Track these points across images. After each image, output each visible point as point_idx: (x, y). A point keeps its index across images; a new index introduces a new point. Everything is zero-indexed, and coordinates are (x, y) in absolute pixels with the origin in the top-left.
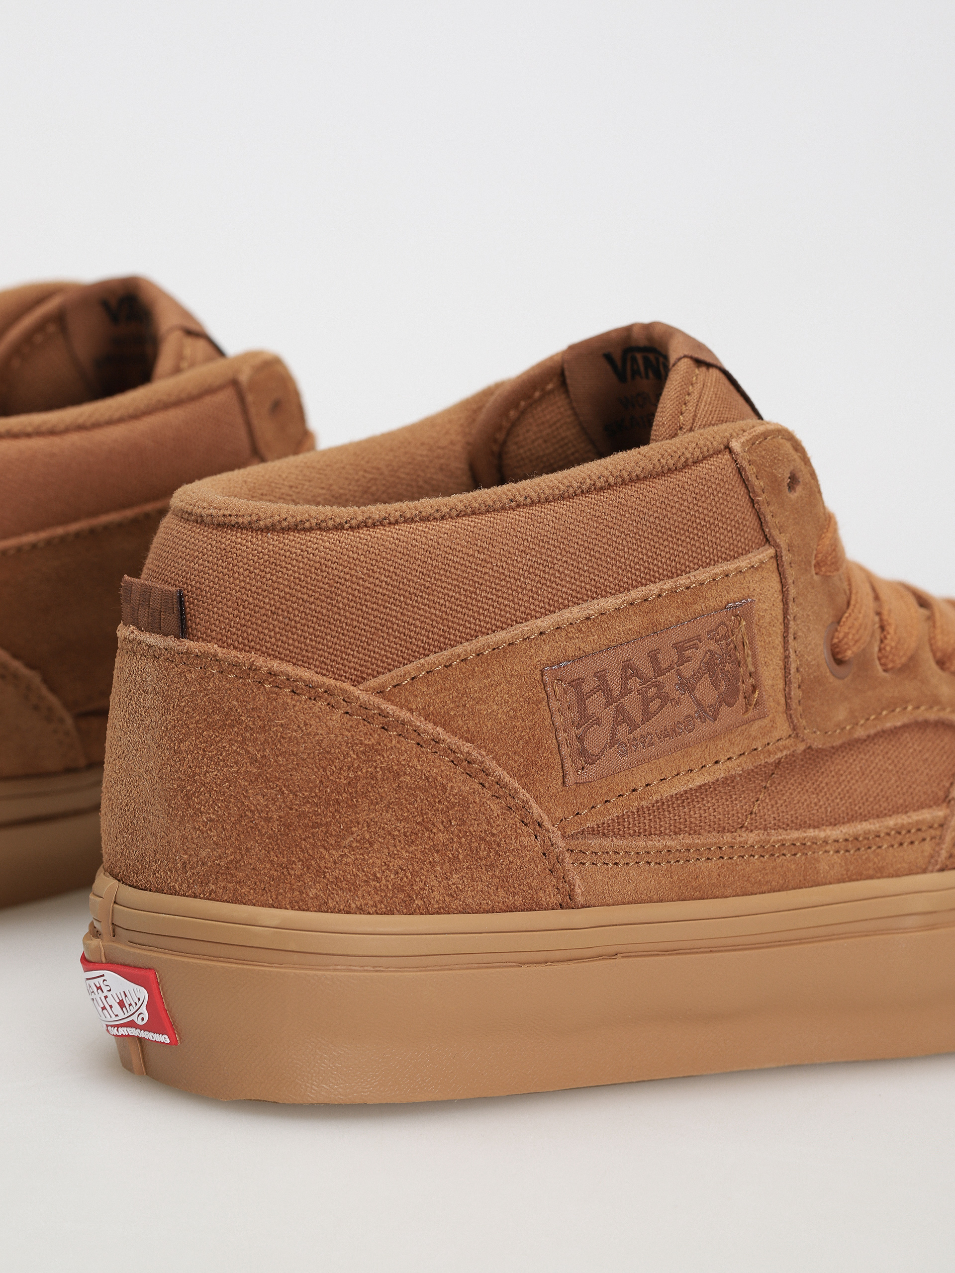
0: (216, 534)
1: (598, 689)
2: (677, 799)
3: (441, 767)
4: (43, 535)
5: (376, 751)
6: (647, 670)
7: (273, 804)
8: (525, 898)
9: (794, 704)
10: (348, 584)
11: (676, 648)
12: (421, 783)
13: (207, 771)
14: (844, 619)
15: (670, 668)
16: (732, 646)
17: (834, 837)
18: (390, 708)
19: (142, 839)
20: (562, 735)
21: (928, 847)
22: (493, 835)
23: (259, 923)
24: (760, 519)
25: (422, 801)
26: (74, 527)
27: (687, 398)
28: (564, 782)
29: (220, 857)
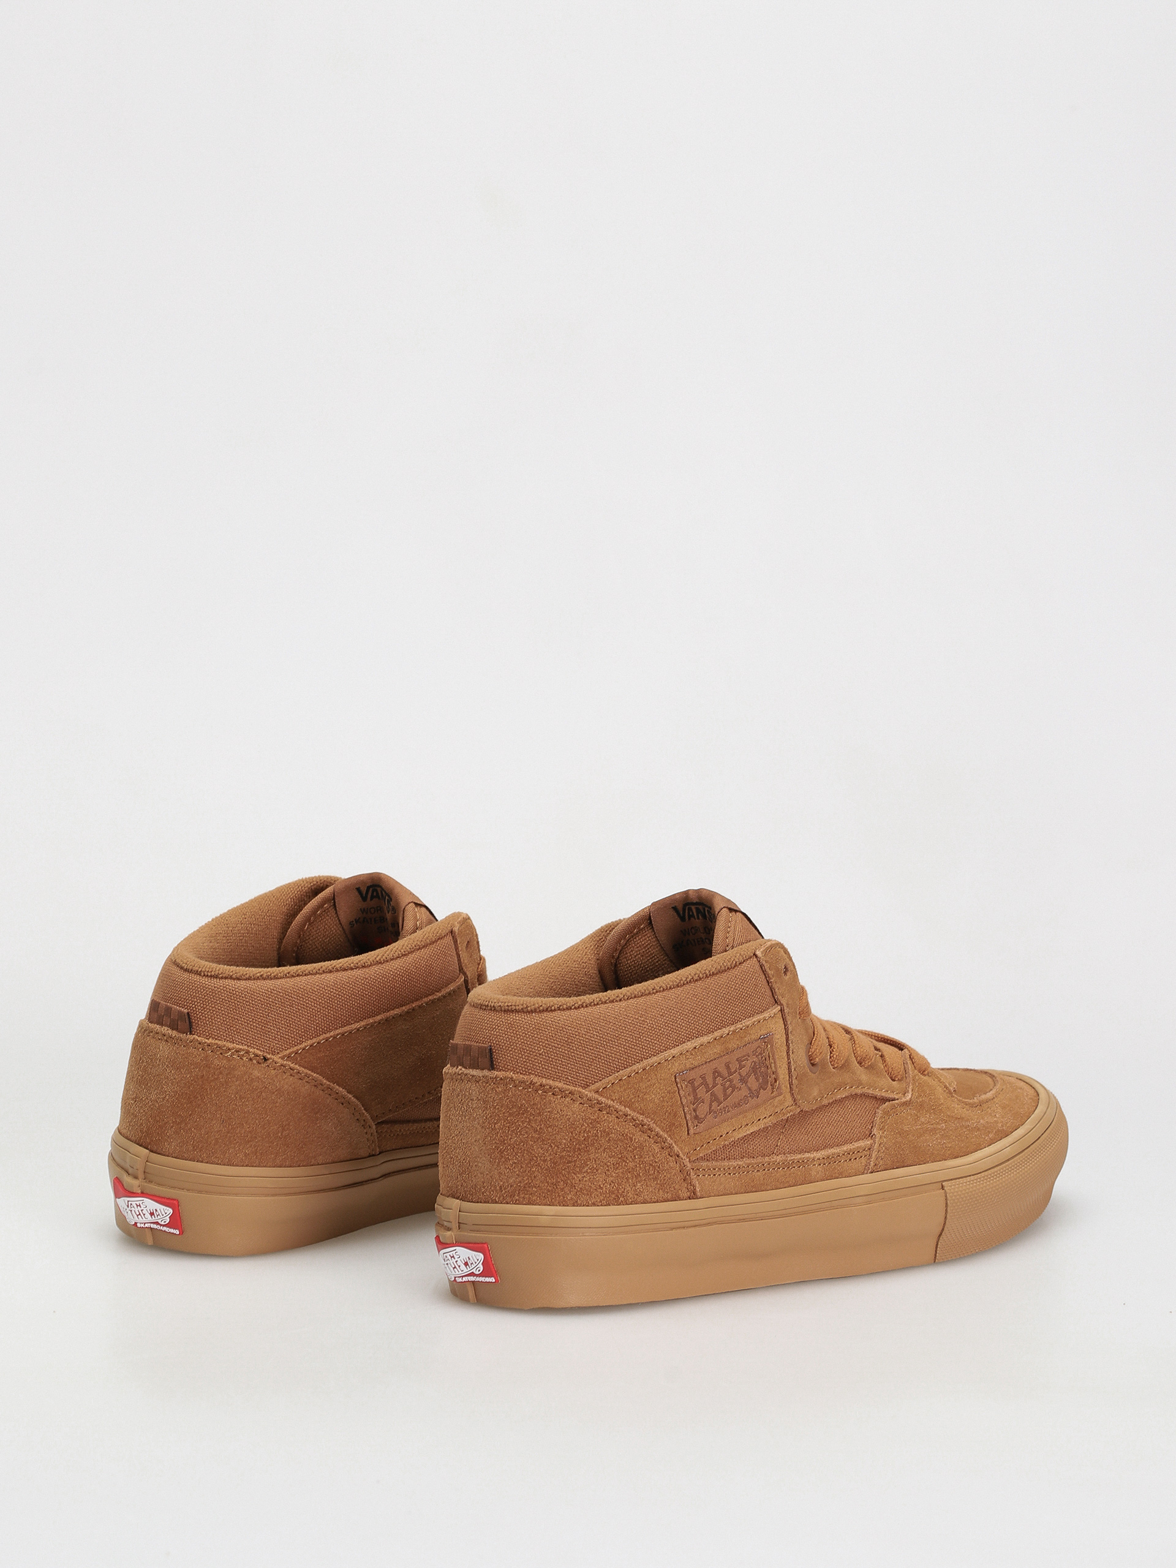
0: (504, 1016)
1: (702, 1084)
2: (741, 1140)
3: (629, 1128)
4: (363, 1023)
5: (597, 1122)
6: (725, 1073)
7: (547, 1153)
8: (672, 1194)
9: (794, 1087)
10: (577, 1037)
11: (738, 1061)
12: (620, 1137)
13: (511, 1138)
14: (813, 1042)
15: (736, 1071)
16: (764, 1058)
17: (818, 1157)
18: (603, 1100)
19: (475, 1176)
20: (686, 1109)
21: (863, 1160)
22: (656, 1162)
23: (544, 1214)
24: (772, 991)
25: (621, 1146)
26: (379, 1018)
27: (729, 929)
28: (688, 1133)
29: (520, 1182)
